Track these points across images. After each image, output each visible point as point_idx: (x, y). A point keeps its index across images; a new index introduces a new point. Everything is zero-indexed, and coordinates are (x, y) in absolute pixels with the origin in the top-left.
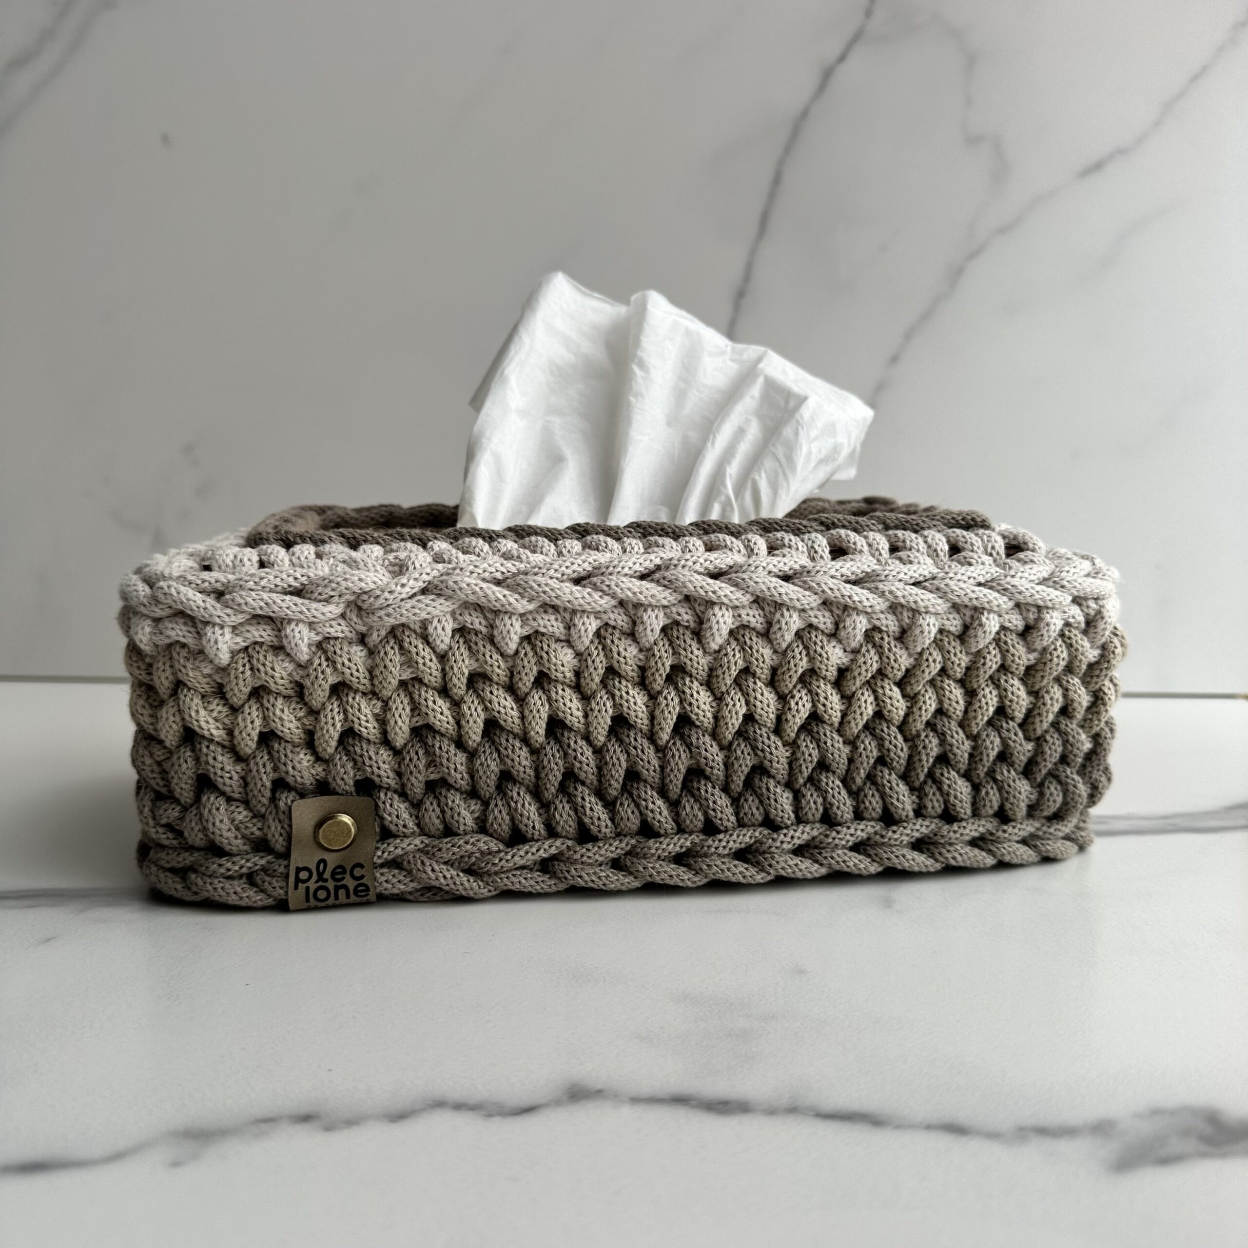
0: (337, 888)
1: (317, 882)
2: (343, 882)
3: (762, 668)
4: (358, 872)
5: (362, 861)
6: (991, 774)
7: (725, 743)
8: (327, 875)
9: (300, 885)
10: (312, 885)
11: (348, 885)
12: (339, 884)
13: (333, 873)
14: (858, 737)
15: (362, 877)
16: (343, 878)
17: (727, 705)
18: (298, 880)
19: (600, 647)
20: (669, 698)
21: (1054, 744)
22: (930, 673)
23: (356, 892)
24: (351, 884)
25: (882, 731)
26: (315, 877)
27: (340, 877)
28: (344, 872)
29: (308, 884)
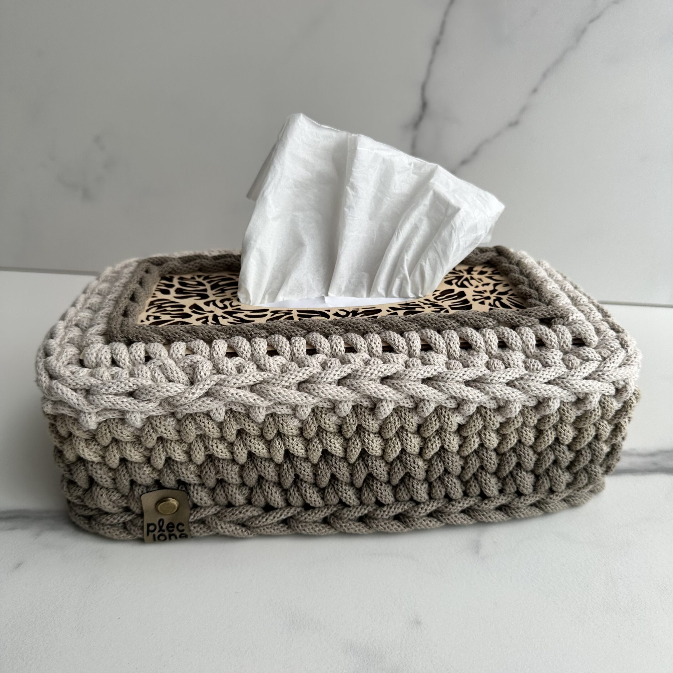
0: (170, 535)
1: (159, 531)
2: (173, 532)
4: (181, 528)
6: (547, 471)
7: (389, 462)
8: (164, 528)
9: (150, 533)
10: (157, 533)
11: (176, 533)
12: (172, 533)
13: (168, 527)
14: (468, 457)
15: (183, 530)
16: (173, 531)
17: (390, 447)
18: (148, 531)
19: (314, 418)
20: (356, 443)
21: (586, 456)
23: (180, 537)
26: (158, 529)
27: (171, 529)
28: (173, 527)
29: (154, 533)
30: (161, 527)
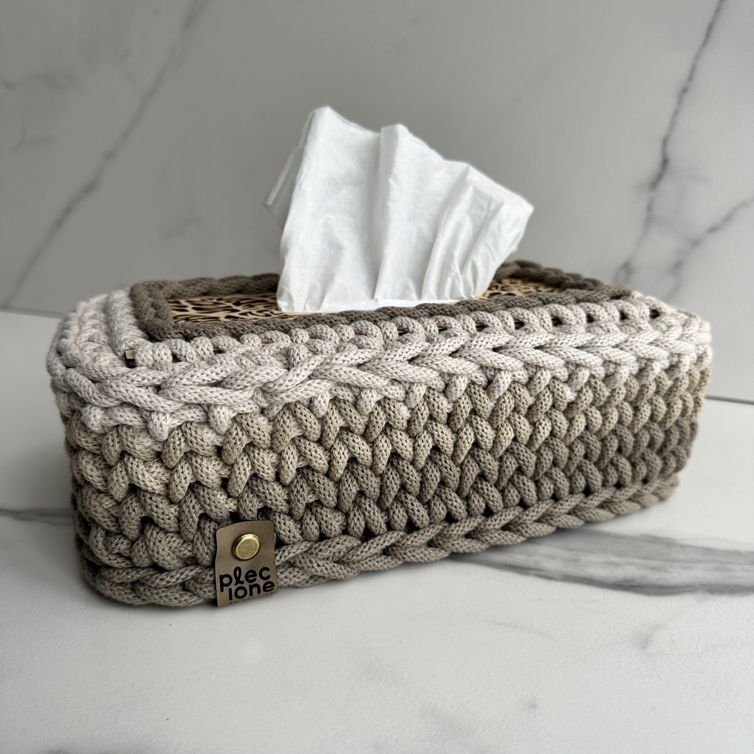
0: (251, 588)
2: (255, 582)
4: (265, 574)
5: (268, 567)
8: (242, 578)
9: (225, 588)
10: (233, 587)
11: (259, 583)
12: (253, 584)
15: (269, 577)
16: (255, 580)
23: (265, 588)
24: (261, 583)
27: (252, 578)
28: (255, 575)
29: (230, 587)
30: (238, 579)
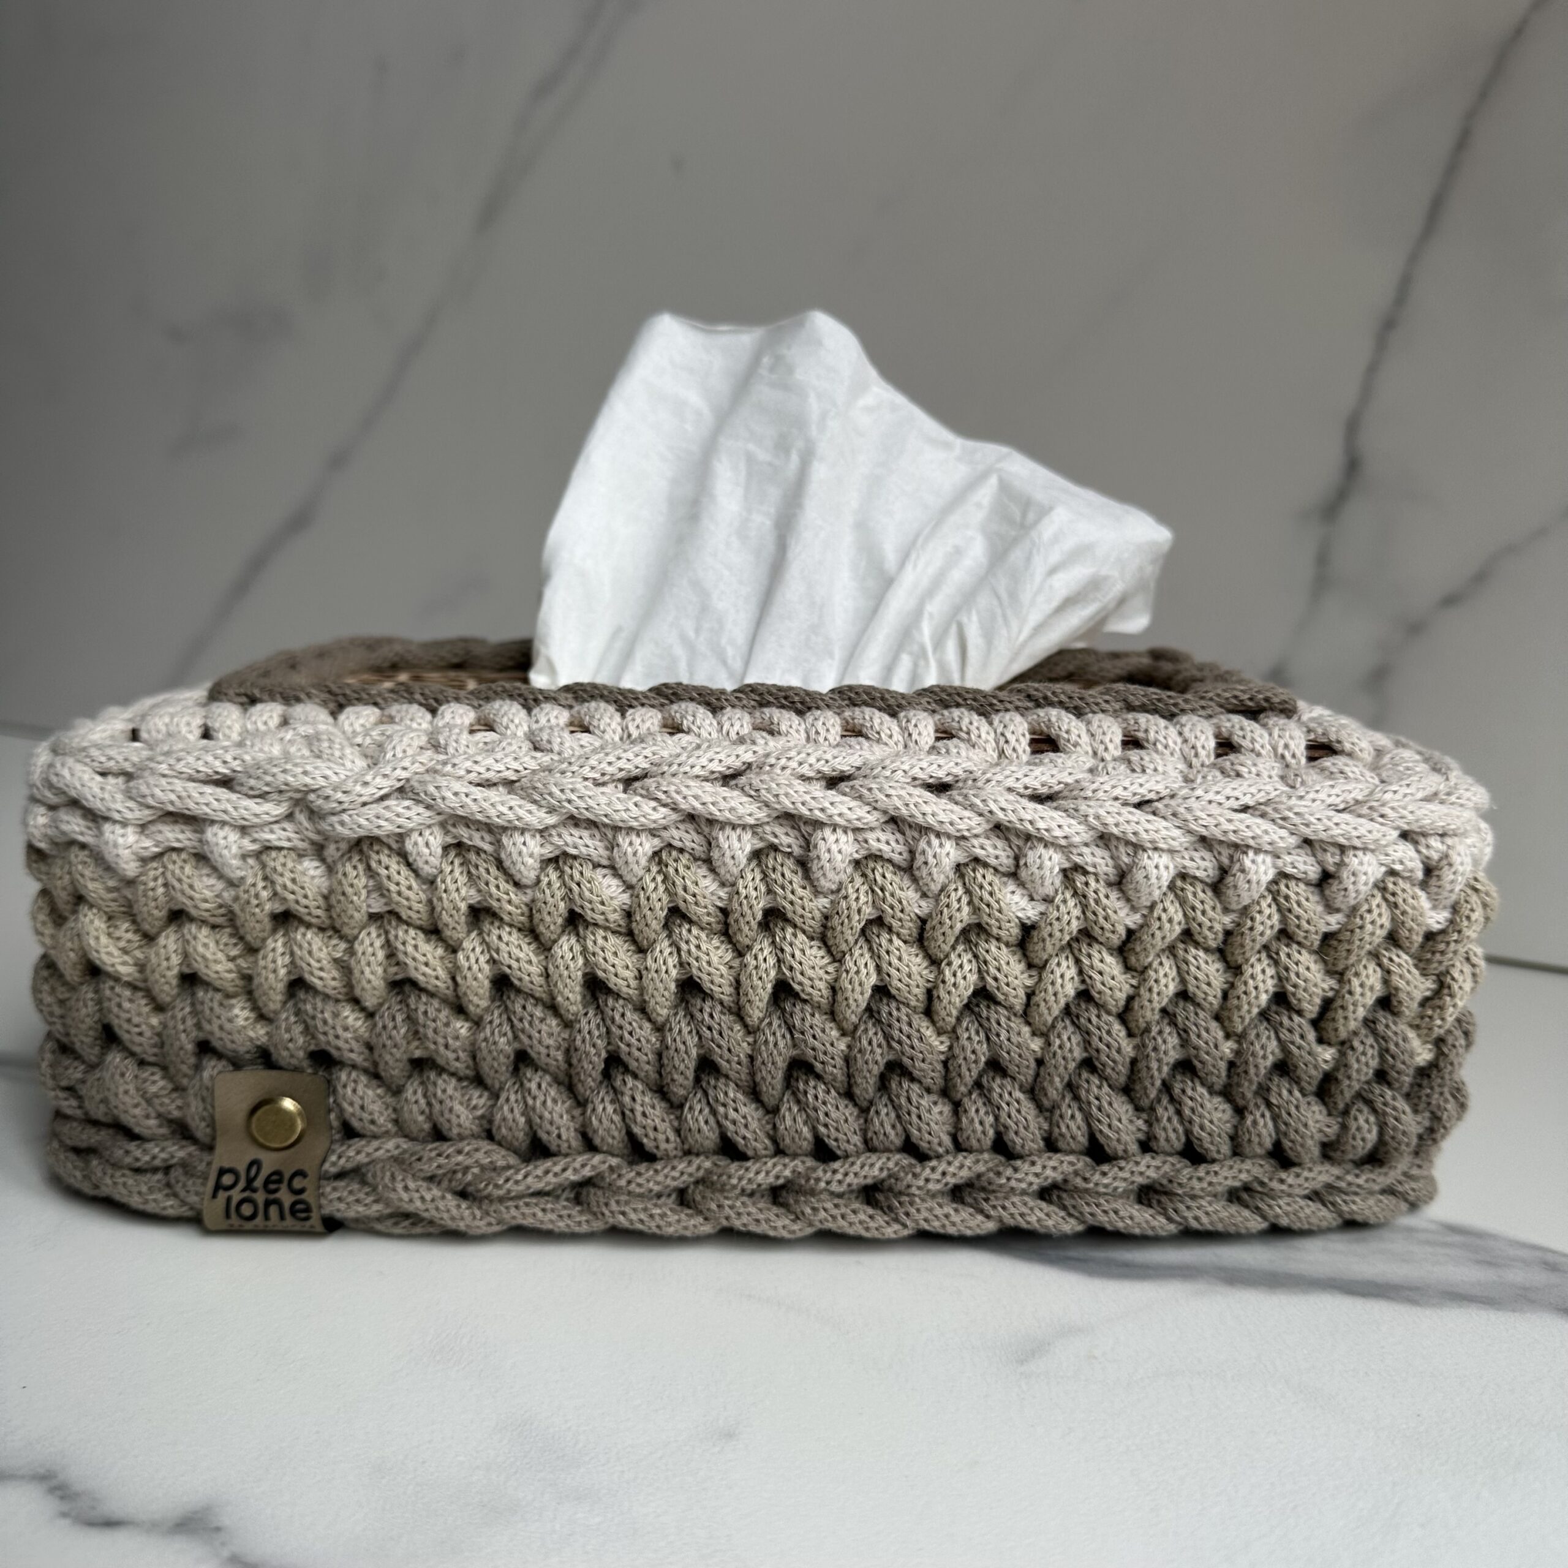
0: (268, 1204)
1: (243, 1191)
2: (277, 1195)
3: (900, 920)
4: (298, 1183)
5: (306, 1168)
6: (1263, 1091)
7: (848, 1027)
8: (258, 1183)
9: (221, 1193)
11: (284, 1200)
12: (272, 1197)
13: (267, 1182)
14: (1053, 1026)
15: (304, 1190)
16: (278, 1190)
17: (847, 972)
18: (218, 1186)
20: (761, 958)
21: (1364, 1053)
22: (1163, 938)
23: (293, 1212)
24: (287, 1198)
25: (1090, 1021)
26: (242, 1183)
27: (272, 1187)
28: (280, 1180)
29: (231, 1193)
30: (250, 1182)
